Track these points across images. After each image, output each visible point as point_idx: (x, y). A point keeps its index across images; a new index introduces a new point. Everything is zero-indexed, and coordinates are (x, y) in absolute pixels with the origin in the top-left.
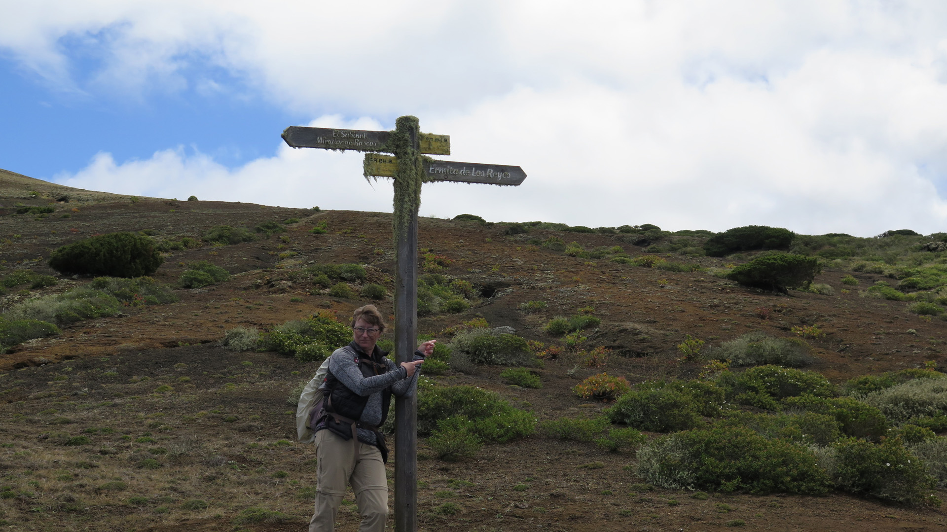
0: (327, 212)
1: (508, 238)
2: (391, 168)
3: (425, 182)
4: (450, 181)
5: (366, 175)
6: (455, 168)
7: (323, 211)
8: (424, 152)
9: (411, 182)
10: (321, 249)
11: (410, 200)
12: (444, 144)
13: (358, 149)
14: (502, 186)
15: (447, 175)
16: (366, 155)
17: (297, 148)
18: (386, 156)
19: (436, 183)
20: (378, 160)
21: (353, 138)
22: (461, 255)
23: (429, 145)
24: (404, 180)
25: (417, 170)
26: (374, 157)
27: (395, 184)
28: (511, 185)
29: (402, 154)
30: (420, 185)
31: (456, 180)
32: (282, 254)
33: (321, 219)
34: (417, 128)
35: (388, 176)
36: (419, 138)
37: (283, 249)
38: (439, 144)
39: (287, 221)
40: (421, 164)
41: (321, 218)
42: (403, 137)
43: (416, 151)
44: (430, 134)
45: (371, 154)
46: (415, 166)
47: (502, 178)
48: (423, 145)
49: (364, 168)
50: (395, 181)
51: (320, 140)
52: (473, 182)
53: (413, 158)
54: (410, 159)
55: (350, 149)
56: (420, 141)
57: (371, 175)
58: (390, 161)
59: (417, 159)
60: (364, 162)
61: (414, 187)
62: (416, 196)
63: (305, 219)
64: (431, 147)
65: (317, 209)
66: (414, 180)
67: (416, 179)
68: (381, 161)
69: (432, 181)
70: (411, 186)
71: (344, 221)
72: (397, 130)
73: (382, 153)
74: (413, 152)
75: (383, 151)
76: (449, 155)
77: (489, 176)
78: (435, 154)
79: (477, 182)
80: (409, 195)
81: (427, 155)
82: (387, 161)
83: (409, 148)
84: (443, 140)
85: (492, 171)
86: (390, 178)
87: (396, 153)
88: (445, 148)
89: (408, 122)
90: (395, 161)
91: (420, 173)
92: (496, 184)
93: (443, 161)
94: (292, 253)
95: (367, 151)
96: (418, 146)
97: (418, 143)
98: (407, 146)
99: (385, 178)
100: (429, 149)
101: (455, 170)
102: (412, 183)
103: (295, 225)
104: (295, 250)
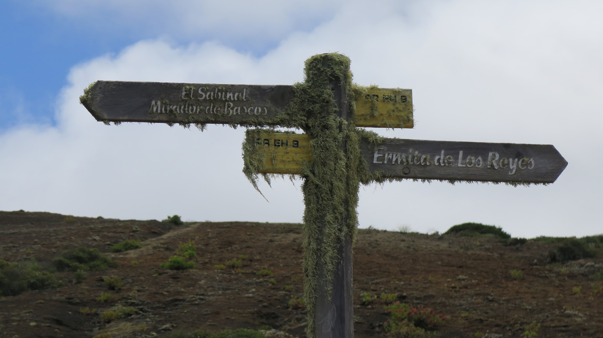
0: (196, 226)
1: (556, 269)
2: (298, 157)
3: (366, 182)
4: (415, 178)
5: (248, 171)
6: (423, 153)
7: (188, 225)
8: (362, 122)
9: (337, 183)
10: (183, 300)
11: (336, 218)
12: (401, 106)
13: (233, 122)
14: (518, 186)
15: (408, 166)
16: (248, 132)
17: (112, 123)
18: (287, 133)
19: (387, 183)
20: (272, 142)
21: (221, 100)
22: (461, 305)
23: (372, 108)
24: (323, 180)
25: (348, 158)
26: (264, 136)
27: (305, 188)
28: (536, 182)
29: (318, 129)
30: (356, 189)
31: (427, 177)
32: (108, 312)
33: (184, 240)
34: (347, 76)
35: (293, 173)
36: (350, 96)
37: (109, 303)
38: (390, 106)
39: (116, 246)
40: (357, 147)
41: (184, 238)
42: (319, 96)
43: (345, 122)
44: (373, 88)
45: (258, 132)
46: (345, 151)
47: (518, 170)
48: (358, 108)
49: (245, 158)
50: (306, 183)
51: (157, 106)
52: (460, 180)
53: (340, 136)
54: (335, 139)
55: (216, 122)
56: (354, 103)
57: (258, 172)
58: (296, 144)
59: (348, 137)
60: (245, 147)
61: (343, 194)
62: (347, 210)
63: (153, 242)
64: (376, 114)
65: (175, 221)
66: (344, 180)
67: (348, 178)
68: (278, 143)
69: (380, 180)
70: (336, 191)
71: (230, 244)
72: (307, 81)
73: (279, 129)
74: (341, 123)
75: (282, 123)
76: (412, 126)
77: (492, 166)
78: (384, 126)
79: (469, 179)
80: (335, 208)
81: (368, 129)
82: (290, 143)
83: (332, 117)
84: (398, 98)
85: (497, 155)
86: (297, 176)
87: (306, 128)
88: (402, 114)
89: (329, 66)
90: (305, 144)
91: (354, 164)
92: (506, 181)
93: (399, 140)
94: (128, 309)
95: (251, 125)
96: (350, 113)
97: (350, 106)
98: (329, 114)
99: (287, 176)
100: (372, 116)
101: (424, 156)
102: (339, 185)
103: (132, 254)
104: (132, 304)
